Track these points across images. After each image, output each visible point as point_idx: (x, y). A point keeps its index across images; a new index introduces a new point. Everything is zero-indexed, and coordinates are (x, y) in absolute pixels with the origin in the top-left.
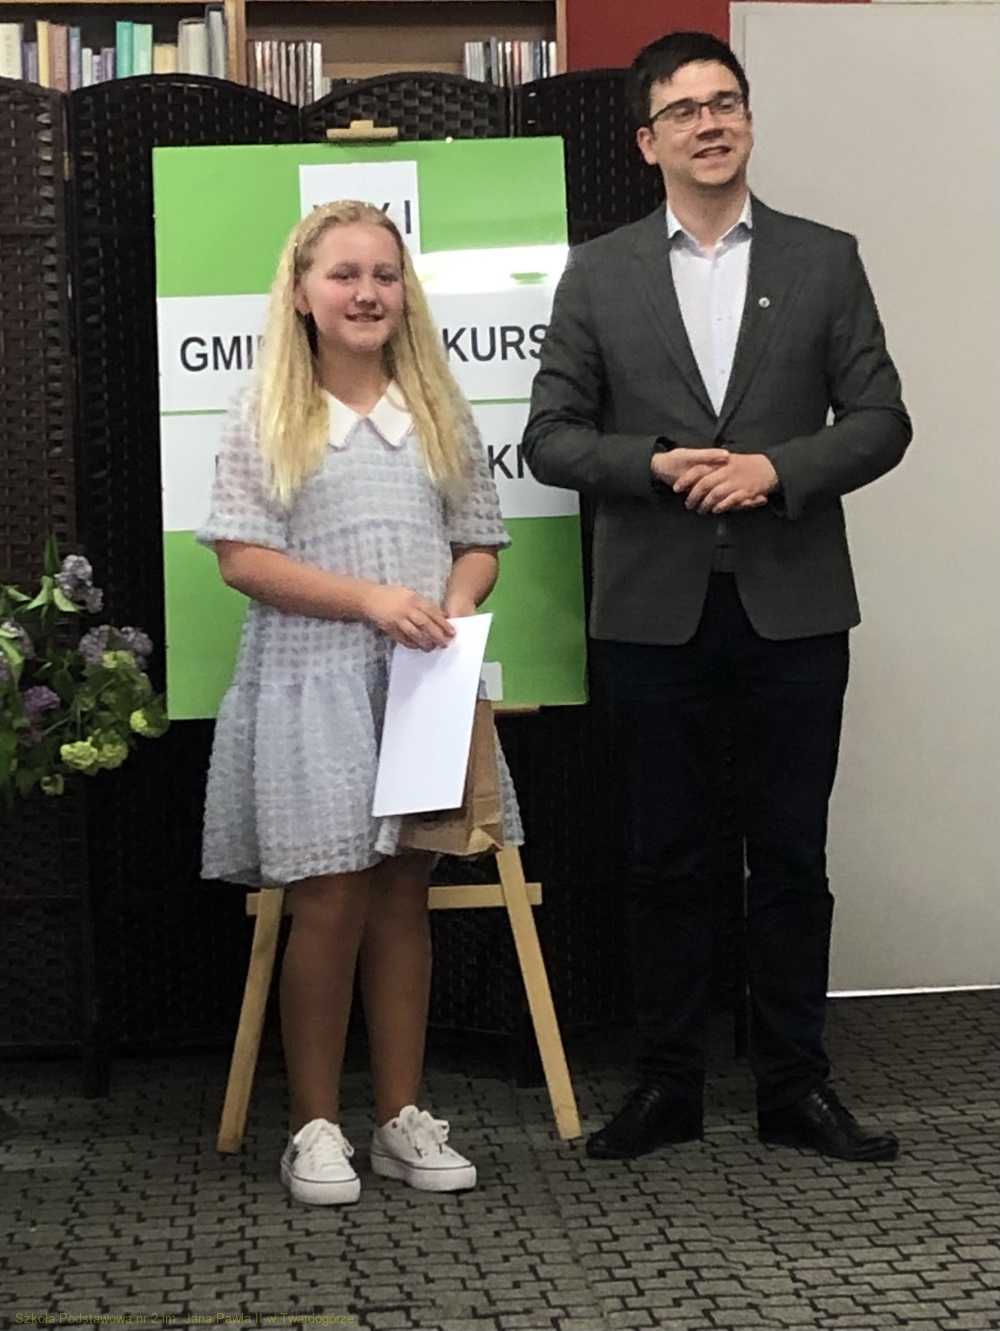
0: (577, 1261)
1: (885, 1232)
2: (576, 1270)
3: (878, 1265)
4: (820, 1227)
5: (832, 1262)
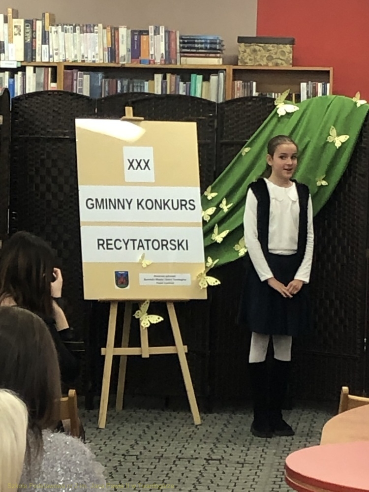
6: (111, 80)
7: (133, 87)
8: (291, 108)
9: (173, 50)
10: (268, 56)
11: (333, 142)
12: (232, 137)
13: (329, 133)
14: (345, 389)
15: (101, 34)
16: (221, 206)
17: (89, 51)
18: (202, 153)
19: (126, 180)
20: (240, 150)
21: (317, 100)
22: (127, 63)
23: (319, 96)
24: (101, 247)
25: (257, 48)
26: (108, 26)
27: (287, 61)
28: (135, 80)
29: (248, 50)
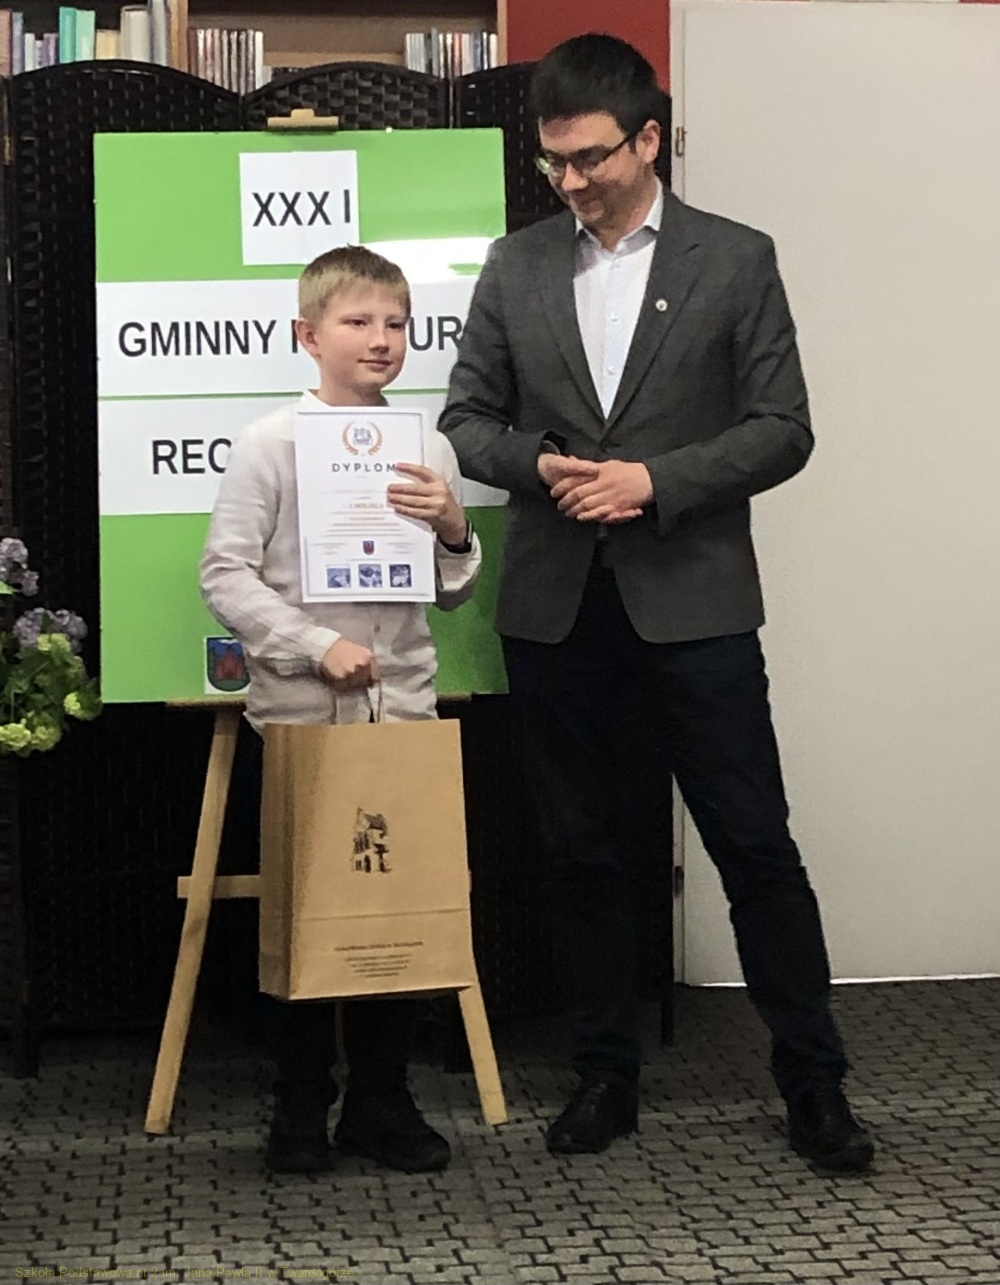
0: (500, 1246)
1: (806, 1220)
2: (498, 1255)
3: (799, 1253)
4: (741, 1215)
5: (752, 1250)
24: (163, 465)
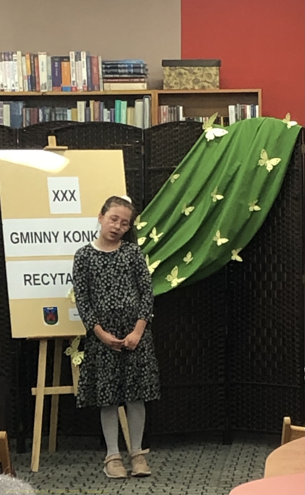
6: (32, 109)
7: (56, 115)
8: (220, 132)
9: (95, 76)
10: (195, 80)
11: (264, 165)
12: (160, 163)
13: (260, 156)
14: (287, 419)
15: (20, 62)
16: (151, 236)
17: (8, 79)
18: (130, 181)
19: (52, 212)
20: (169, 177)
21: (246, 122)
22: (48, 91)
23: (248, 118)
24: (27, 282)
25: (183, 71)
26: (27, 53)
27: (213, 84)
28: (57, 108)
29: (173, 74)
